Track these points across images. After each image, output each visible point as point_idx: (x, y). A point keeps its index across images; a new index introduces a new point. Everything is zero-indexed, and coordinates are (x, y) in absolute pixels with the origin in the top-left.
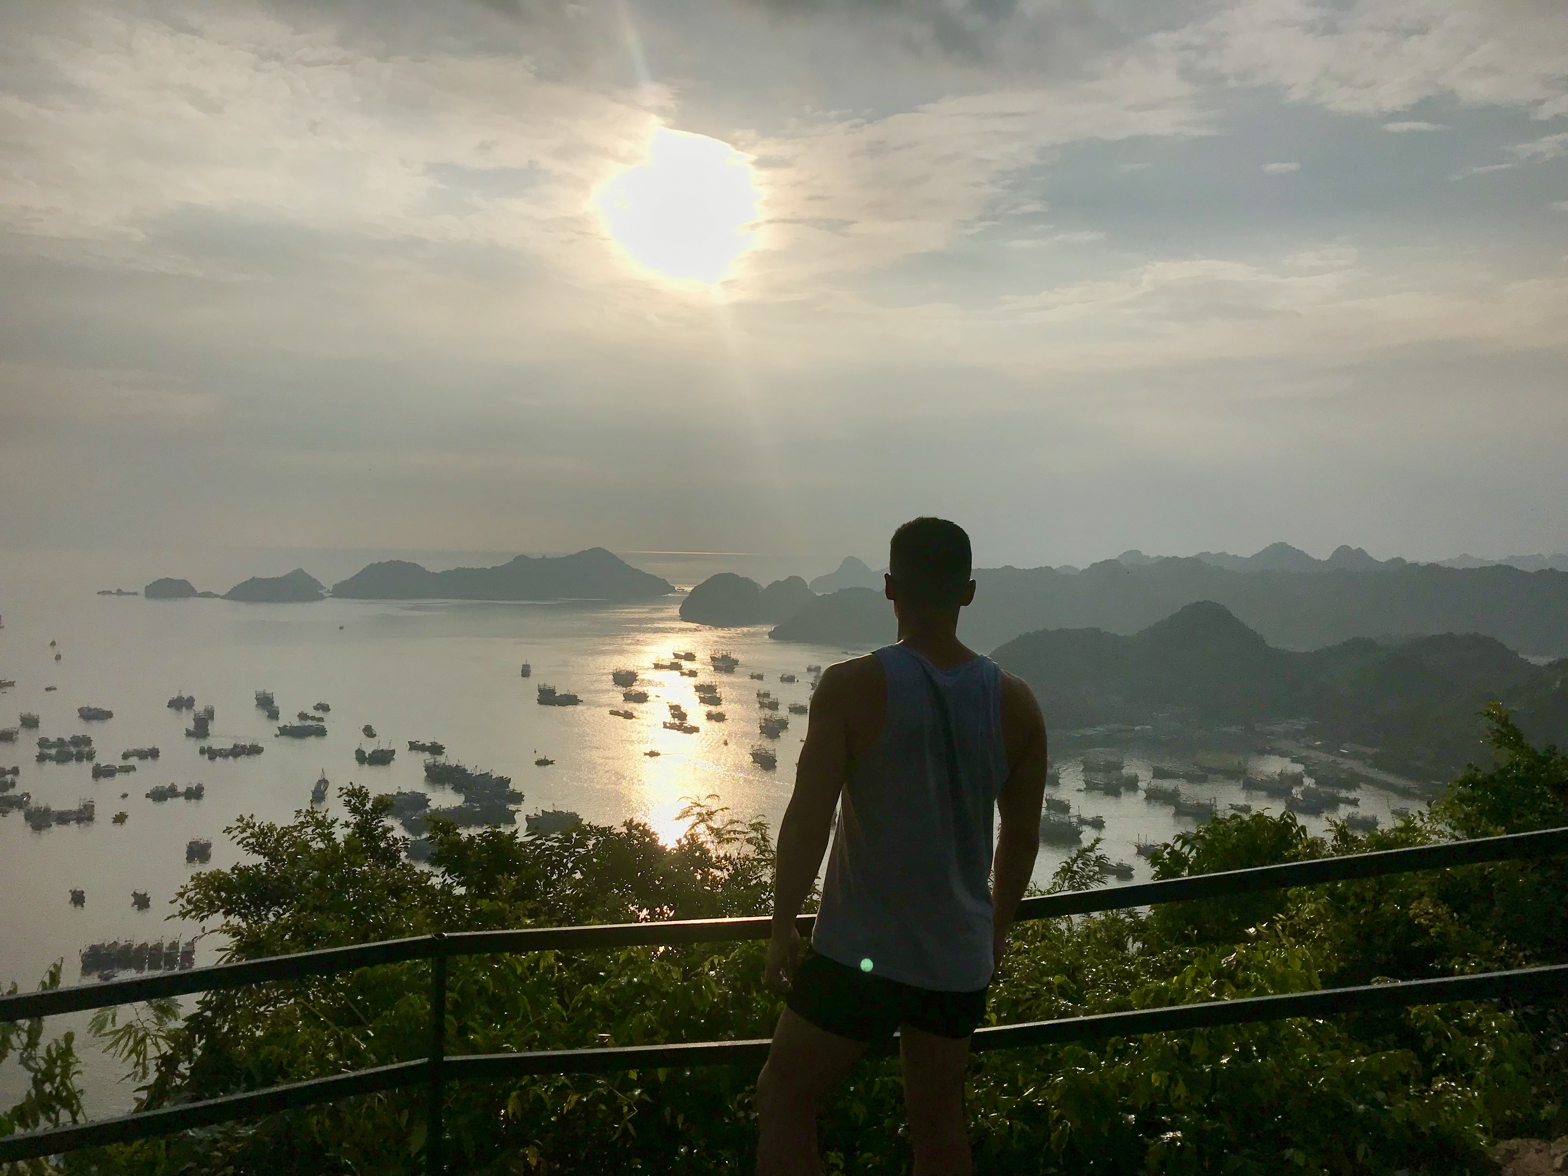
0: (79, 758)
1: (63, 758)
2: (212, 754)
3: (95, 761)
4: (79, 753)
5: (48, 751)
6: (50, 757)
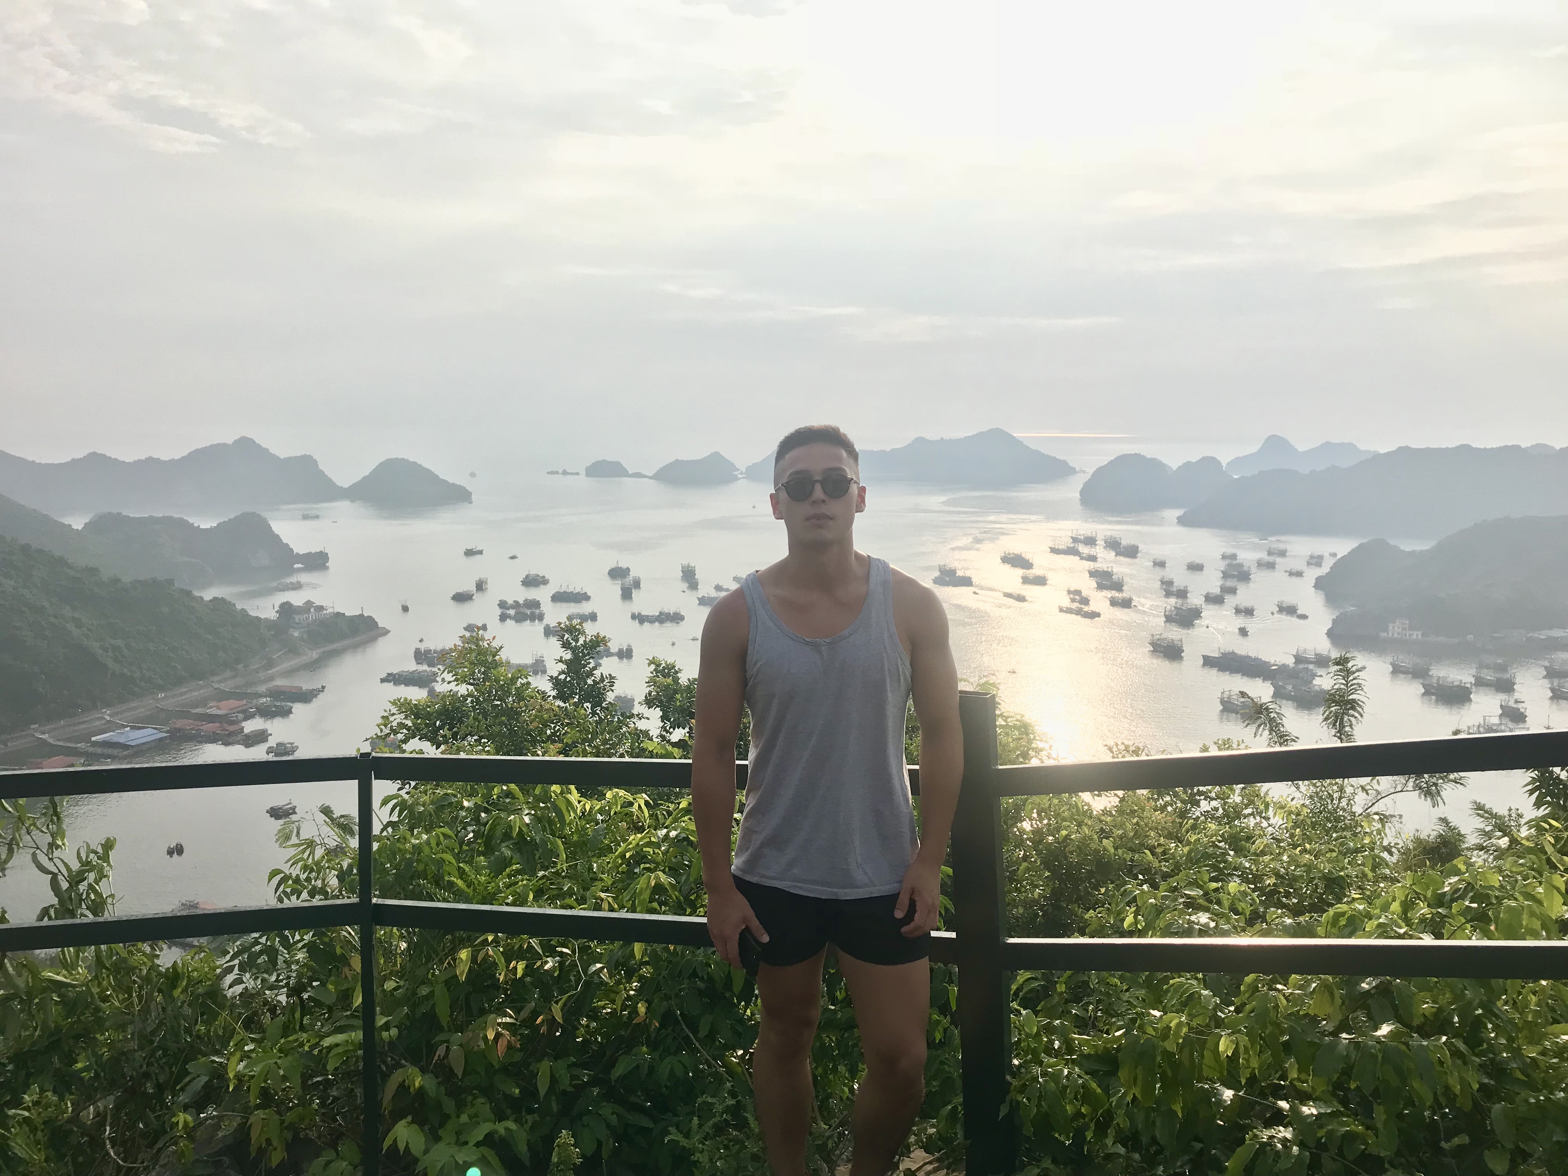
0: (533, 618)
1: (520, 618)
2: (641, 619)
3: (545, 622)
4: (532, 613)
5: (508, 612)
6: (509, 617)
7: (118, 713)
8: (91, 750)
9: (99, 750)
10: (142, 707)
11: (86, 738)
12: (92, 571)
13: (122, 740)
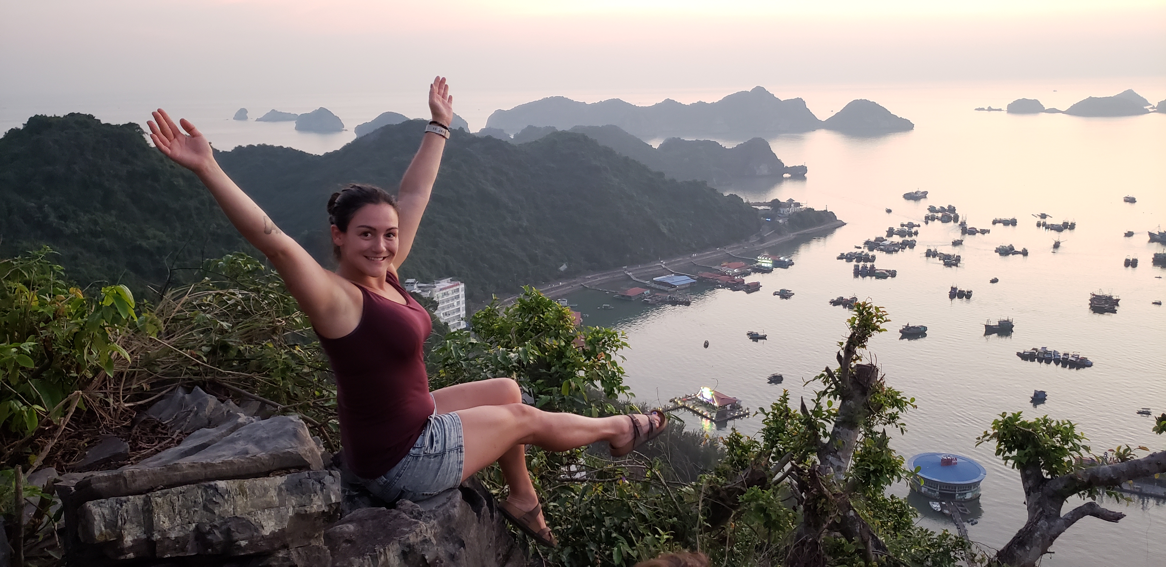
3: (960, 223)
7: (669, 264)
8: (653, 285)
9: (657, 287)
10: (682, 261)
11: (650, 277)
12: (661, 174)
13: (670, 282)
